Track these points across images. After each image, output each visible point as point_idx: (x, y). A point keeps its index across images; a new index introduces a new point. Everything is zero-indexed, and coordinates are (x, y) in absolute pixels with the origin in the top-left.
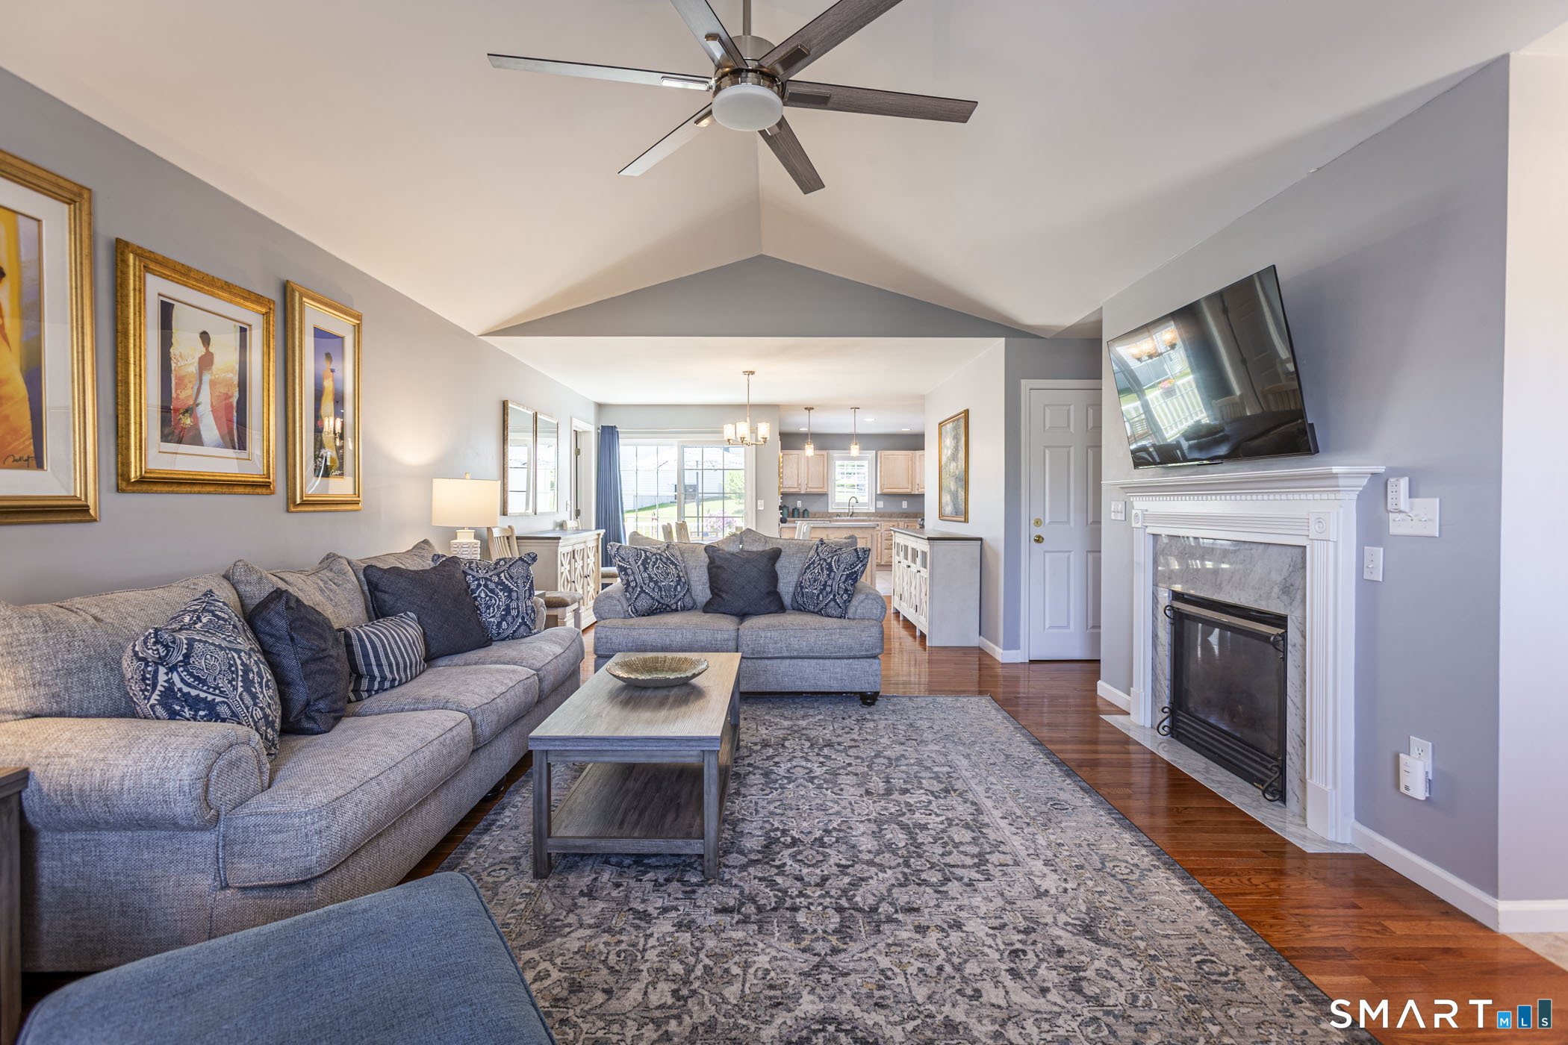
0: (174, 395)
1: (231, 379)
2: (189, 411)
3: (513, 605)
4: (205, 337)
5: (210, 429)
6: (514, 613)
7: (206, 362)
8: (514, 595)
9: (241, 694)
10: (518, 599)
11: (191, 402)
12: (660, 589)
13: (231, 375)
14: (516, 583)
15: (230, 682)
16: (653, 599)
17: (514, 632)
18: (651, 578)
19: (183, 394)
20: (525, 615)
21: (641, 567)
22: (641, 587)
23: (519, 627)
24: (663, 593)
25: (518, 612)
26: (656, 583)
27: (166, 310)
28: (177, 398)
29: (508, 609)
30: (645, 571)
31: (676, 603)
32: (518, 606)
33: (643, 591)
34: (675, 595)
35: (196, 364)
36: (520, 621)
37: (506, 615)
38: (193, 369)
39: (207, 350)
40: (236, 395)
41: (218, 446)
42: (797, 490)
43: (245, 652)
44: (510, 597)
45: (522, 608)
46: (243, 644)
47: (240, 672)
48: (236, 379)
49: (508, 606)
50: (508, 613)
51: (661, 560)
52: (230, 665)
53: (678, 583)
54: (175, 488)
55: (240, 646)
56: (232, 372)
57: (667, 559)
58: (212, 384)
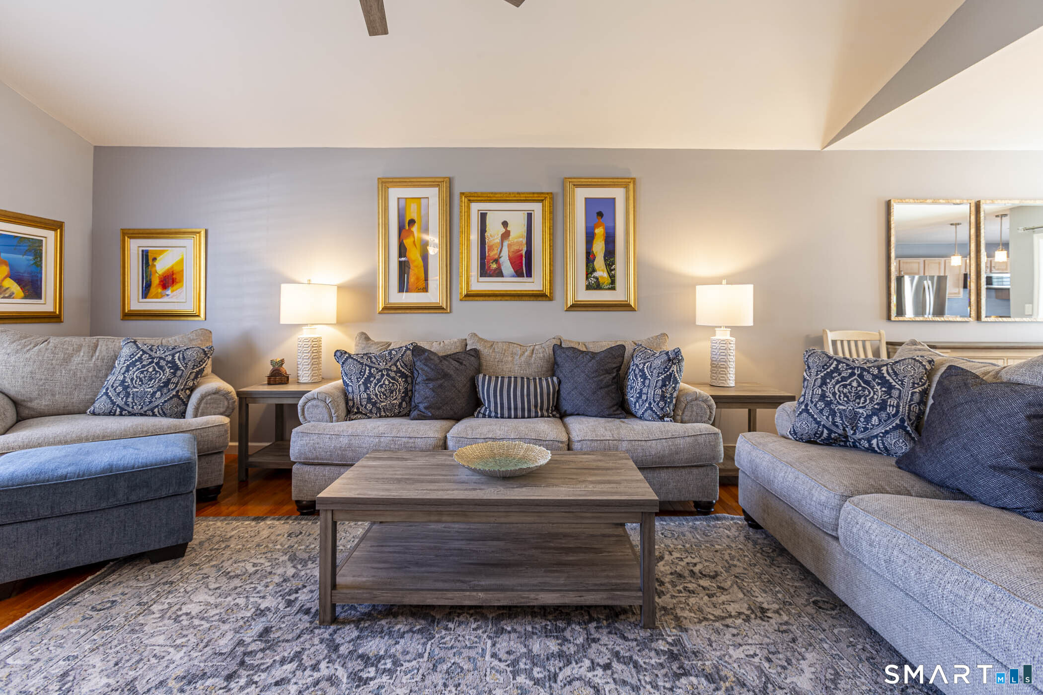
0: (487, 254)
1: (522, 241)
2: (496, 261)
3: (645, 390)
4: (505, 224)
5: (507, 267)
6: (644, 397)
7: (506, 235)
8: (647, 382)
10: (649, 386)
11: (497, 257)
12: (833, 413)
13: (521, 239)
14: (652, 372)
16: (818, 423)
17: (643, 414)
18: (823, 397)
19: (492, 254)
20: (652, 401)
21: (819, 381)
22: (807, 405)
23: (646, 410)
24: (838, 419)
25: (648, 397)
26: (828, 404)
27: (483, 216)
28: (489, 256)
29: (641, 393)
30: (820, 387)
31: (869, 441)
32: (647, 394)
33: (806, 410)
34: (866, 429)
35: (500, 238)
36: (647, 405)
38: (498, 240)
39: (506, 230)
40: (525, 249)
41: (514, 276)
43: (377, 369)
44: (643, 383)
45: (651, 395)
46: (382, 365)
47: (365, 376)
48: (524, 241)
49: (641, 390)
50: (640, 397)
51: (861, 376)
52: (361, 372)
53: (875, 413)
54: (487, 298)
55: (377, 366)
56: (522, 237)
57: (875, 377)
58: (509, 246)
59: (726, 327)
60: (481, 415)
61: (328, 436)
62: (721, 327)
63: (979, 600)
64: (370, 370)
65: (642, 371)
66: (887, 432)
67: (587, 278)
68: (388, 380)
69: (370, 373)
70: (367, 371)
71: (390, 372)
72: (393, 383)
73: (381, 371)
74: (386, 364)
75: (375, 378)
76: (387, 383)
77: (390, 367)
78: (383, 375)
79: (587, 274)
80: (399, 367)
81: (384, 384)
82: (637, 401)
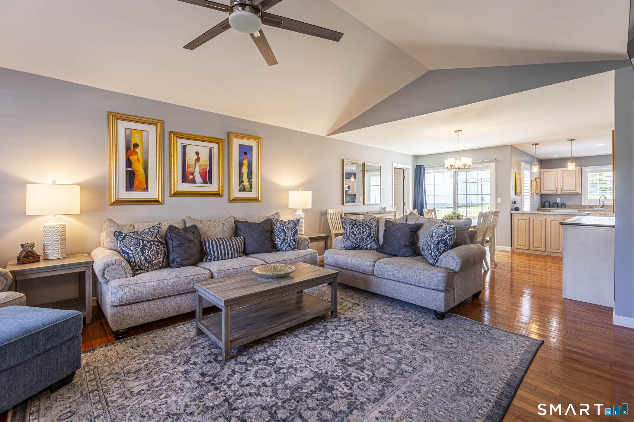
0: (187, 170)
2: (192, 174)
3: (286, 238)
4: (197, 153)
5: (198, 178)
6: (286, 241)
7: (198, 160)
8: (287, 234)
9: (138, 252)
10: (288, 236)
11: (192, 172)
12: (357, 238)
13: (206, 163)
14: (288, 230)
15: (135, 248)
16: (353, 242)
17: (286, 248)
18: (353, 233)
19: (190, 170)
20: (290, 243)
21: (351, 228)
22: (348, 237)
23: (287, 247)
24: (358, 240)
25: (287, 241)
26: (355, 235)
27: (184, 147)
28: (188, 171)
29: (284, 240)
30: (352, 230)
31: (367, 246)
32: (287, 239)
33: (348, 238)
34: (366, 242)
35: (194, 161)
36: (288, 244)
37: (283, 242)
38: (193, 162)
39: (198, 156)
40: (208, 168)
41: (202, 183)
42: (555, 192)
43: (147, 241)
44: (285, 235)
45: (289, 240)
46: (149, 238)
47: (141, 246)
48: (208, 164)
49: (284, 238)
50: (284, 241)
51: (362, 225)
52: (137, 244)
53: (368, 236)
54: (186, 195)
55: (146, 239)
56: (207, 162)
57: (366, 225)
58: (200, 166)
59: (301, 209)
60: (208, 260)
61: (143, 284)
62: (299, 209)
63: (418, 274)
64: (143, 242)
65: (283, 230)
66: (371, 242)
67: (239, 186)
68: (155, 247)
69: (143, 244)
70: (141, 243)
71: (155, 242)
72: (158, 249)
73: (150, 242)
74: (151, 237)
75: (147, 247)
76: (155, 249)
77: (154, 239)
78: (151, 245)
79: (239, 184)
80: (159, 238)
81: (153, 249)
82: (282, 243)
